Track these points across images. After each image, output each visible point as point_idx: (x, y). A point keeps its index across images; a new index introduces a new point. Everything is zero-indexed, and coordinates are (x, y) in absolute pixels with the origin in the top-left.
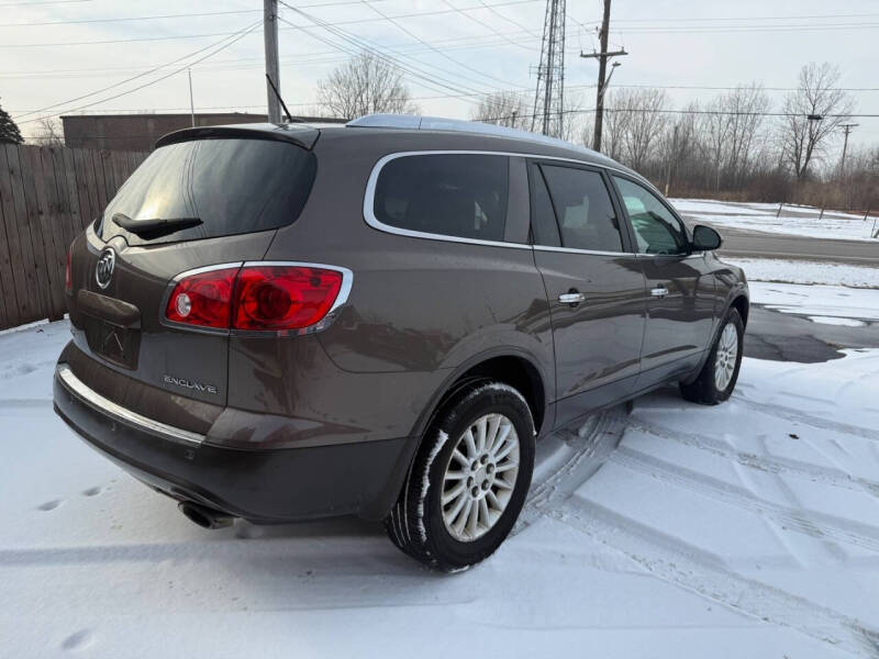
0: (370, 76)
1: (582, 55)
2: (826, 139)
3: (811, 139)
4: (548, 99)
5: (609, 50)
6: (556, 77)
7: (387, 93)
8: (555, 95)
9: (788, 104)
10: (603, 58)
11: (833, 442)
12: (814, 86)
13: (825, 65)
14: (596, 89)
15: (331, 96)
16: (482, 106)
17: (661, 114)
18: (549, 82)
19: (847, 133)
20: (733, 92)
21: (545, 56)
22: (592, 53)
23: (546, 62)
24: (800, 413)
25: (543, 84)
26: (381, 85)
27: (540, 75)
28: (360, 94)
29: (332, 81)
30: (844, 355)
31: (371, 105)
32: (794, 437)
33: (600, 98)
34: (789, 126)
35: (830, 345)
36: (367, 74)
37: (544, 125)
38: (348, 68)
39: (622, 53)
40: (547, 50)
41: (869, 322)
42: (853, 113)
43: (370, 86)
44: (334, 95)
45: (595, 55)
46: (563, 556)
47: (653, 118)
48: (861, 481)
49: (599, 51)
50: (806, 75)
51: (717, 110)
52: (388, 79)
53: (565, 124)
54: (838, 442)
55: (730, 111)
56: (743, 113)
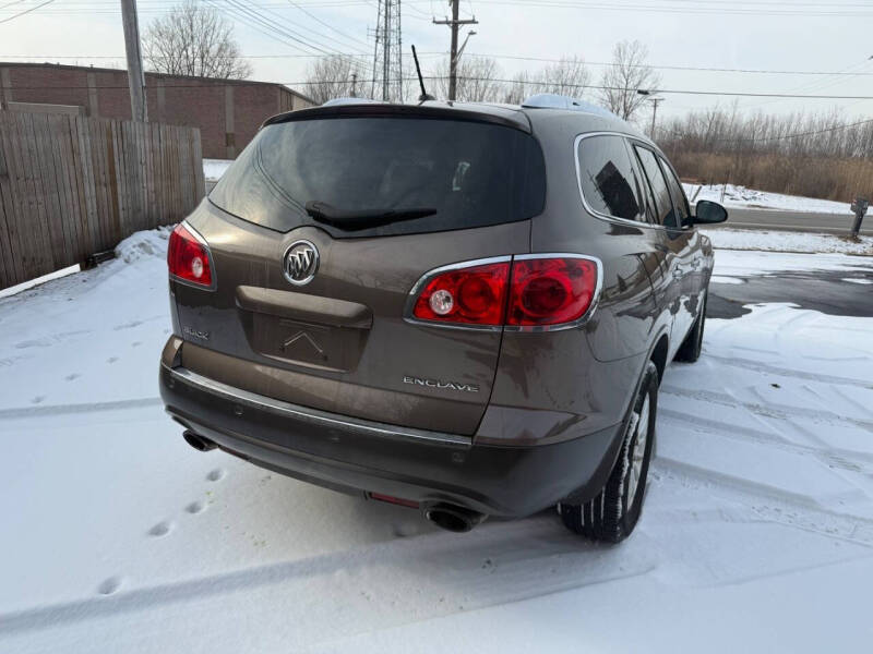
0: (195, 28)
1: (434, 22)
2: (637, 111)
3: (625, 110)
4: (387, 62)
5: (460, 18)
6: (393, 41)
7: (214, 49)
8: (393, 58)
9: (606, 78)
10: (455, 25)
11: (804, 387)
12: (626, 63)
13: (636, 42)
14: (449, 56)
15: (151, 50)
16: (317, 68)
17: (493, 82)
18: (387, 46)
19: (655, 106)
20: (558, 64)
21: (382, 19)
22: (444, 19)
23: (383, 25)
24: (761, 364)
25: (381, 47)
26: (209, 39)
27: (378, 37)
28: (185, 49)
29: (152, 32)
30: (749, 311)
31: (198, 60)
32: (775, 386)
33: (453, 65)
34: (606, 98)
35: (733, 302)
36: (191, 26)
37: (384, 88)
38: (170, 18)
39: (473, 22)
40: (383, 13)
41: (746, 280)
42: (659, 89)
43: (196, 39)
44: (155, 48)
45: (447, 23)
46: (695, 514)
47: (486, 87)
48: (848, 419)
49: (451, 18)
50: (620, 52)
51: (543, 80)
52: (216, 34)
53: (404, 89)
54: (809, 387)
55: (555, 82)
56: (566, 84)
